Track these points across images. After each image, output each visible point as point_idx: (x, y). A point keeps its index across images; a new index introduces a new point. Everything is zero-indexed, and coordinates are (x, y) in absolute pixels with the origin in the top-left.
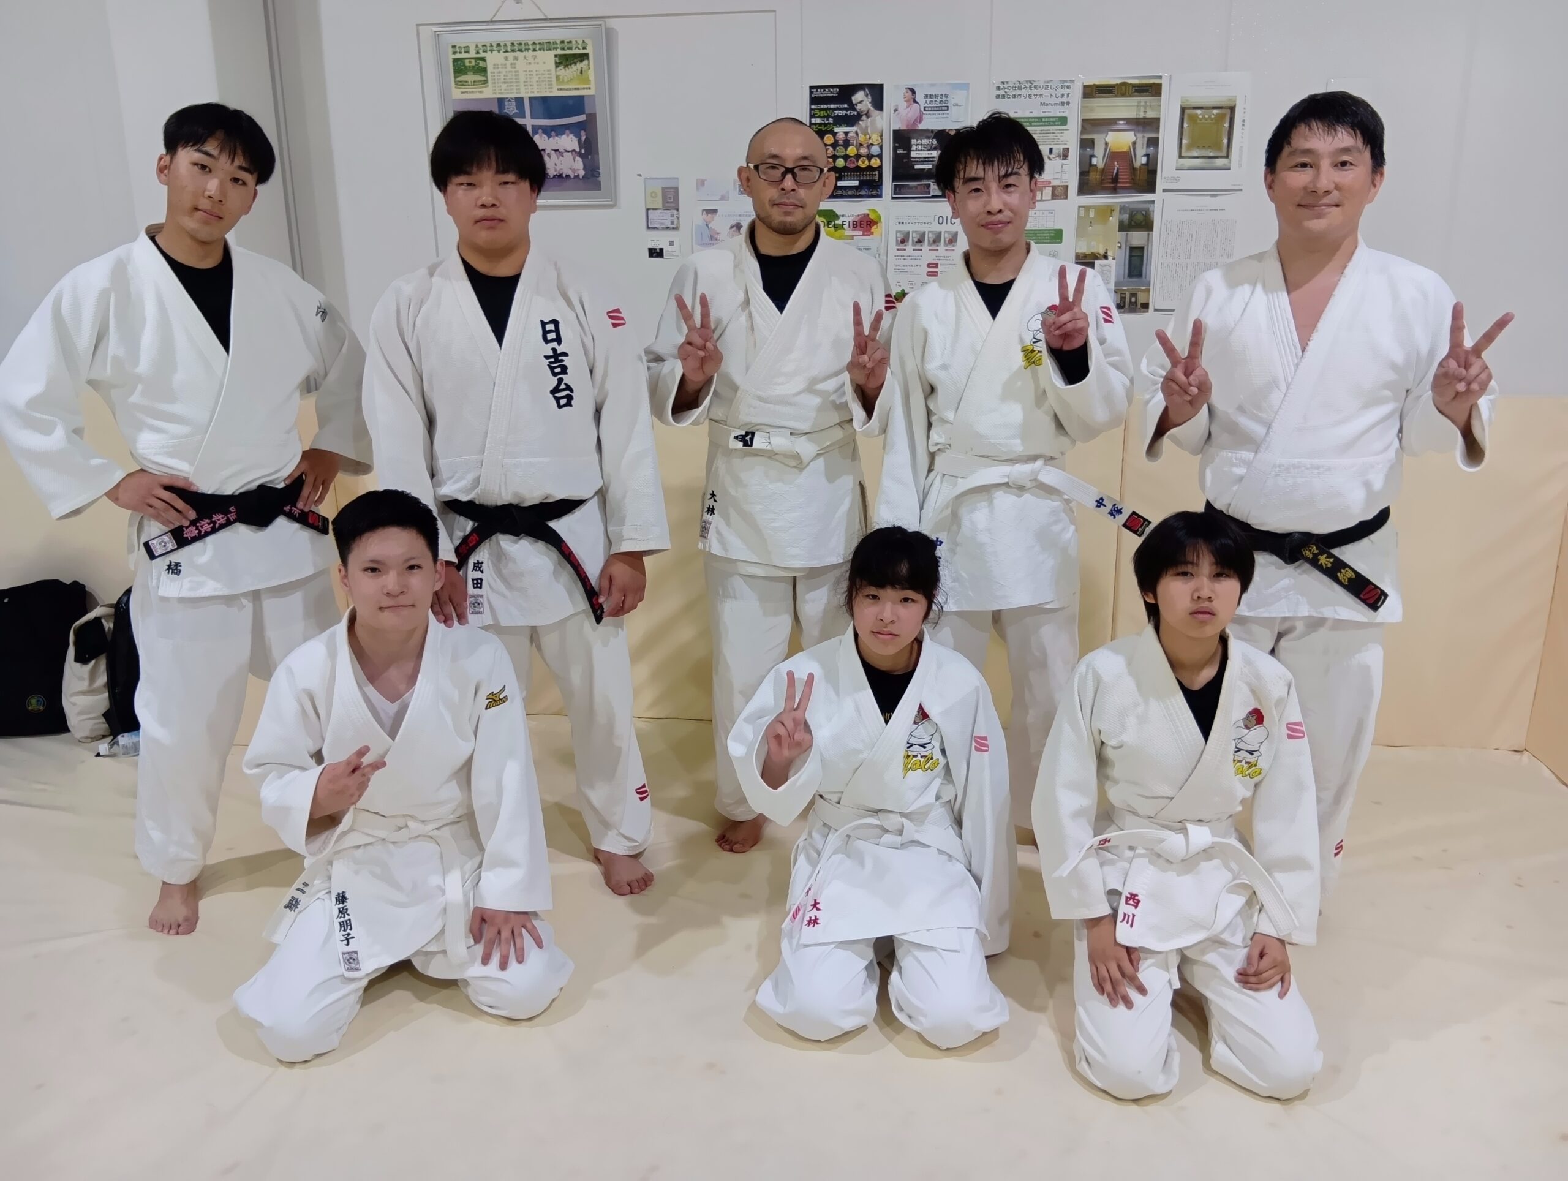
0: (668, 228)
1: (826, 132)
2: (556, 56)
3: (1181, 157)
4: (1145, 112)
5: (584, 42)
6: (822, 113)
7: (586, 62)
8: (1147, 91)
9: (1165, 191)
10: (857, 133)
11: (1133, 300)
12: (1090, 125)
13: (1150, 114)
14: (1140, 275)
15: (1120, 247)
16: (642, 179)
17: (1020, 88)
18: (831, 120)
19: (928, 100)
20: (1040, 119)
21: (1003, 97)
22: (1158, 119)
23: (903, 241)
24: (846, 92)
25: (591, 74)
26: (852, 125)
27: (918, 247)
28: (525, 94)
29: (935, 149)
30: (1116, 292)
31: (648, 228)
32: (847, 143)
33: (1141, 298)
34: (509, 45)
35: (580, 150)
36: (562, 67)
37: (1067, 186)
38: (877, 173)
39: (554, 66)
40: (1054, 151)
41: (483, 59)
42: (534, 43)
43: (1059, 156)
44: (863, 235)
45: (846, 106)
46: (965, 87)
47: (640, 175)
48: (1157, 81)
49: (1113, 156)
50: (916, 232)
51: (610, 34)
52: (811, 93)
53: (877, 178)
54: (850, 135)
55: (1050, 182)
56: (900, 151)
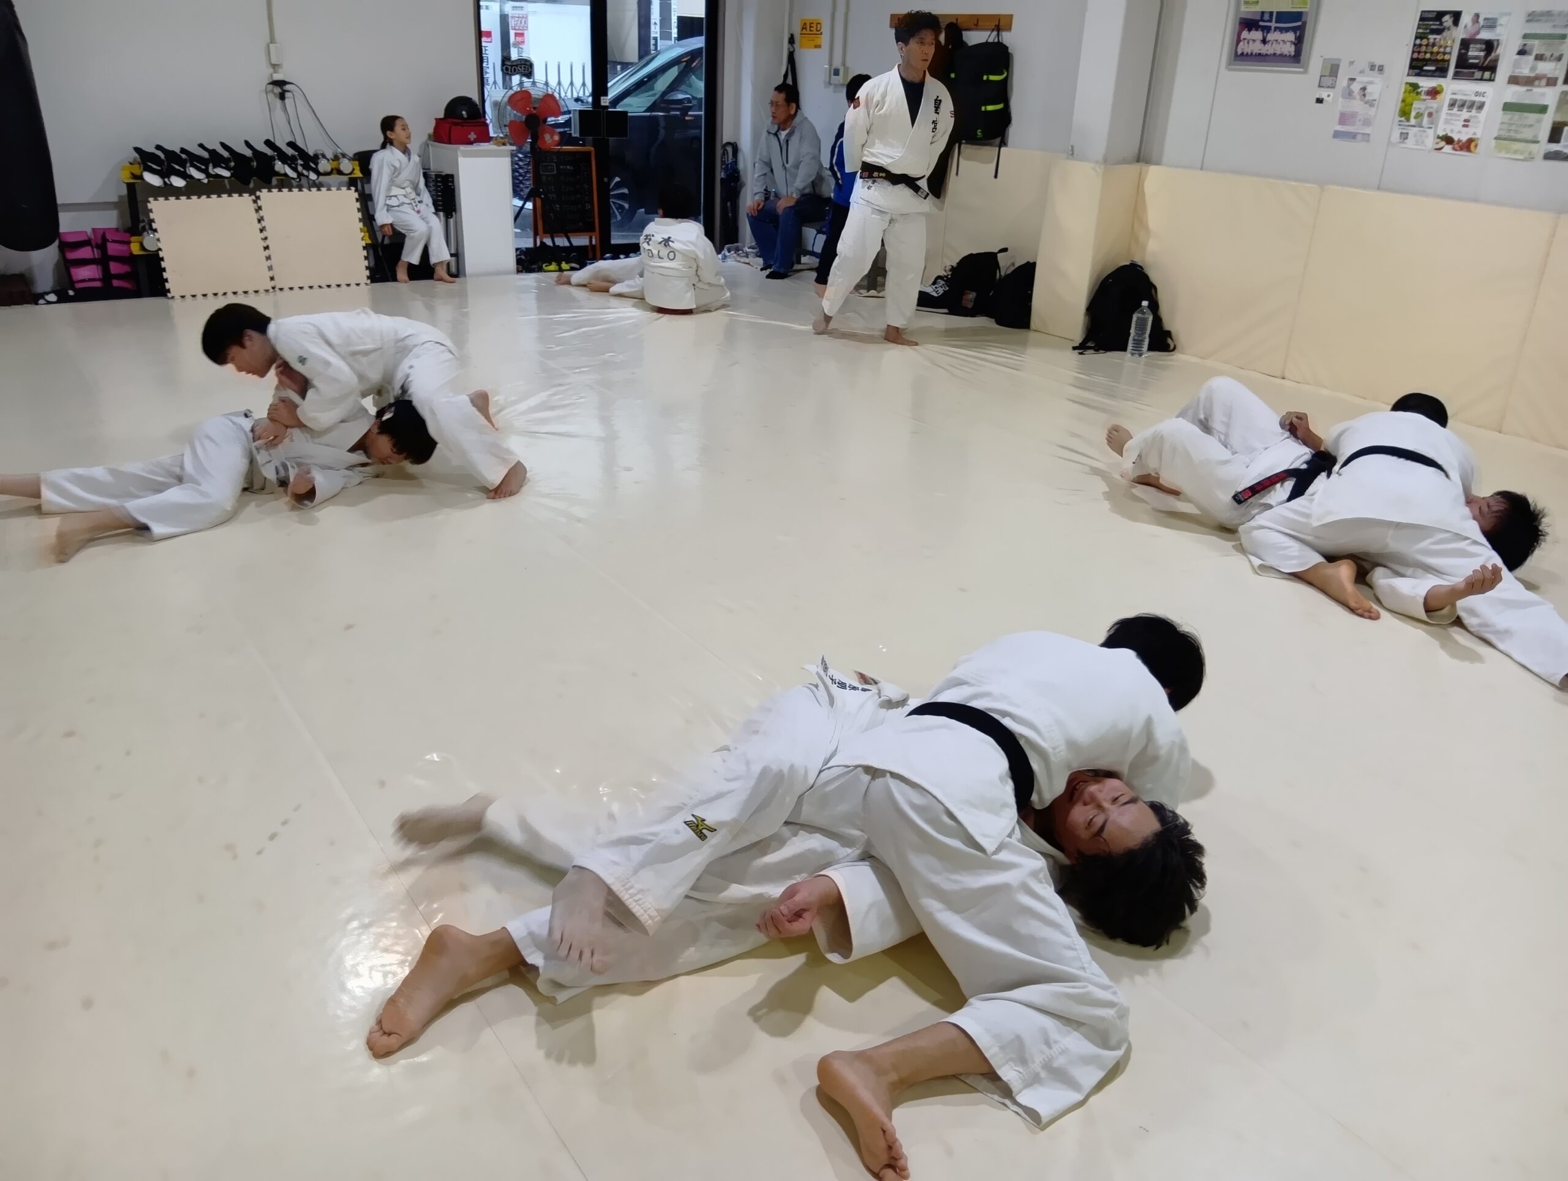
0: (1329, 87)
1: (1424, 38)
6: (1424, 27)
16: (1322, 58)
17: (1541, 16)
18: (1428, 31)
20: (1550, 35)
21: (1530, 21)
23: (1452, 105)
24: (1440, 15)
26: (1439, 34)
27: (1461, 109)
28: (1275, 10)
29: (1483, 51)
31: (1319, 86)
32: (1434, 45)
35: (1296, 39)
38: (1446, 63)
40: (1554, 56)
43: (1556, 59)
44: (1431, 99)
46: (1509, 14)
47: (1322, 57)
50: (1461, 100)
52: (1421, 15)
53: (1446, 66)
54: (1437, 40)
55: (1547, 75)
56: (1463, 51)
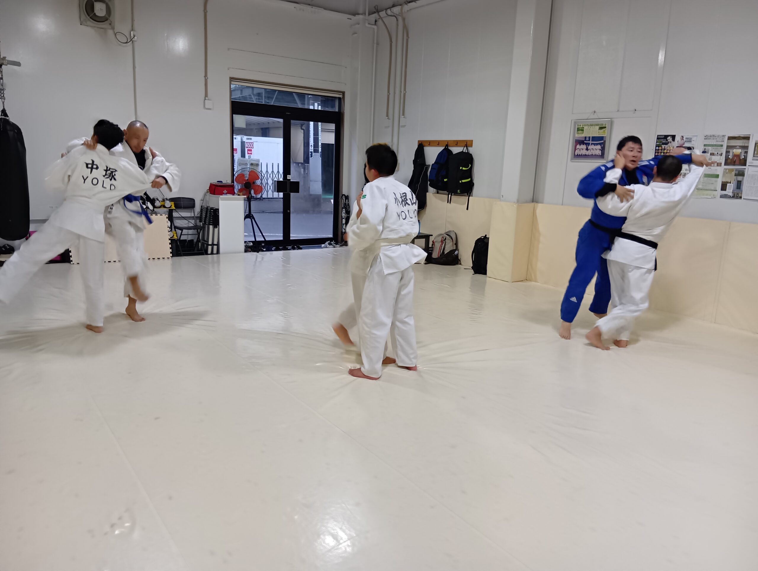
1: (660, 146)
2: (599, 127)
3: (754, 156)
4: (745, 144)
5: (606, 124)
7: (605, 129)
8: (745, 138)
9: (749, 166)
10: (667, 147)
11: (737, 195)
12: (728, 147)
13: (746, 145)
14: (740, 188)
15: (735, 180)
17: (711, 137)
19: (687, 139)
20: (716, 145)
21: (706, 139)
22: (748, 146)
24: (666, 137)
25: (606, 131)
26: (666, 145)
28: (591, 136)
30: (732, 193)
32: (664, 149)
33: (740, 195)
34: (589, 124)
35: (601, 148)
36: (600, 130)
37: (721, 163)
39: (598, 129)
40: (718, 153)
41: (583, 128)
42: (595, 124)
43: (720, 155)
45: (665, 140)
46: (696, 136)
48: (749, 136)
49: (735, 156)
51: (612, 123)
52: (657, 137)
54: (666, 147)
55: (716, 162)
